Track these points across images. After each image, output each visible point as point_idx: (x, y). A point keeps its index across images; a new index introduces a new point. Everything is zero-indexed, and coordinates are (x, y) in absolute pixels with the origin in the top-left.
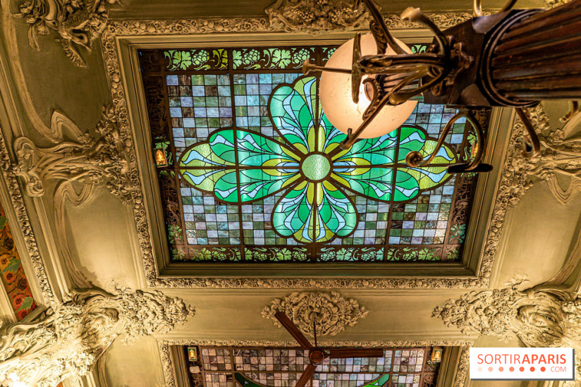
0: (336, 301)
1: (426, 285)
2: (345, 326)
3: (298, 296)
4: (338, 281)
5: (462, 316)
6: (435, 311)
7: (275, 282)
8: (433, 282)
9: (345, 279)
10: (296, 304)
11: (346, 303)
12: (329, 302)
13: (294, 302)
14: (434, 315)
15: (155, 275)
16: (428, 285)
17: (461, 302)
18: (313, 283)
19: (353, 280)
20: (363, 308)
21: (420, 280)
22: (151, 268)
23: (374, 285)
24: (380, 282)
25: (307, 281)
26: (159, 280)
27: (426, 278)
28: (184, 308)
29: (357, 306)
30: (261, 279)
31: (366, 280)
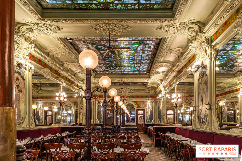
0: (118, 26)
1: (153, 22)
2: (123, 33)
3: (102, 25)
4: (117, 21)
5: (168, 30)
6: (157, 28)
7: (91, 21)
8: (156, 21)
9: (120, 20)
10: (102, 27)
11: (122, 27)
12: (115, 27)
13: (101, 26)
14: (156, 29)
15: (40, 18)
16: (154, 22)
17: (167, 26)
18: (107, 21)
19: (124, 20)
20: (129, 28)
21: (151, 20)
22: (37, 17)
23: (132, 22)
24: (134, 21)
25: (105, 20)
26: (43, 20)
27: (153, 19)
28: (58, 28)
29: (127, 27)
30: (86, 20)
31: (129, 20)
